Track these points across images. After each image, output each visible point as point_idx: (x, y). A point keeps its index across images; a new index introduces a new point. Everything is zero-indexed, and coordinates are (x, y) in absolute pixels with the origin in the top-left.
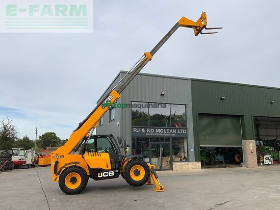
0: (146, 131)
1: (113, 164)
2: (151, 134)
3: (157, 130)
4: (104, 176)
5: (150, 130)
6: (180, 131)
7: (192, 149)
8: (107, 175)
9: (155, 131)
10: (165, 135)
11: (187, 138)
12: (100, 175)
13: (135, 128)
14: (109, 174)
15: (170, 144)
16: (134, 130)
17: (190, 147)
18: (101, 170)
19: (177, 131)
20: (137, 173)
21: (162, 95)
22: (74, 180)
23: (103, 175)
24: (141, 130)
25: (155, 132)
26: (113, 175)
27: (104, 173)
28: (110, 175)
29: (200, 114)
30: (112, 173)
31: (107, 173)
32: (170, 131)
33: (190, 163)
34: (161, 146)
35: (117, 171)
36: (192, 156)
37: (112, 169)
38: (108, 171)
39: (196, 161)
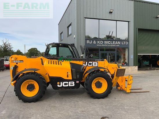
0: (97, 42)
1: (74, 74)
2: (101, 45)
3: (105, 41)
4: (64, 86)
5: (100, 42)
6: (123, 43)
7: (132, 57)
8: (67, 85)
9: (104, 42)
10: (112, 46)
11: (128, 48)
12: (60, 85)
13: (88, 40)
14: (70, 84)
15: (115, 52)
16: (87, 42)
17: (130, 55)
18: (61, 80)
19: (121, 43)
20: (99, 85)
21: (111, 13)
22: (31, 88)
23: (63, 84)
24: (93, 42)
25: (104, 44)
26: (74, 85)
27: (64, 83)
28: (70, 86)
29: (139, 30)
30: (72, 84)
31: (67, 83)
32: (115, 42)
33: (129, 67)
34: (108, 54)
35: (78, 82)
36: (132, 61)
37: (73, 80)
38: (68, 81)
39: (134, 66)
